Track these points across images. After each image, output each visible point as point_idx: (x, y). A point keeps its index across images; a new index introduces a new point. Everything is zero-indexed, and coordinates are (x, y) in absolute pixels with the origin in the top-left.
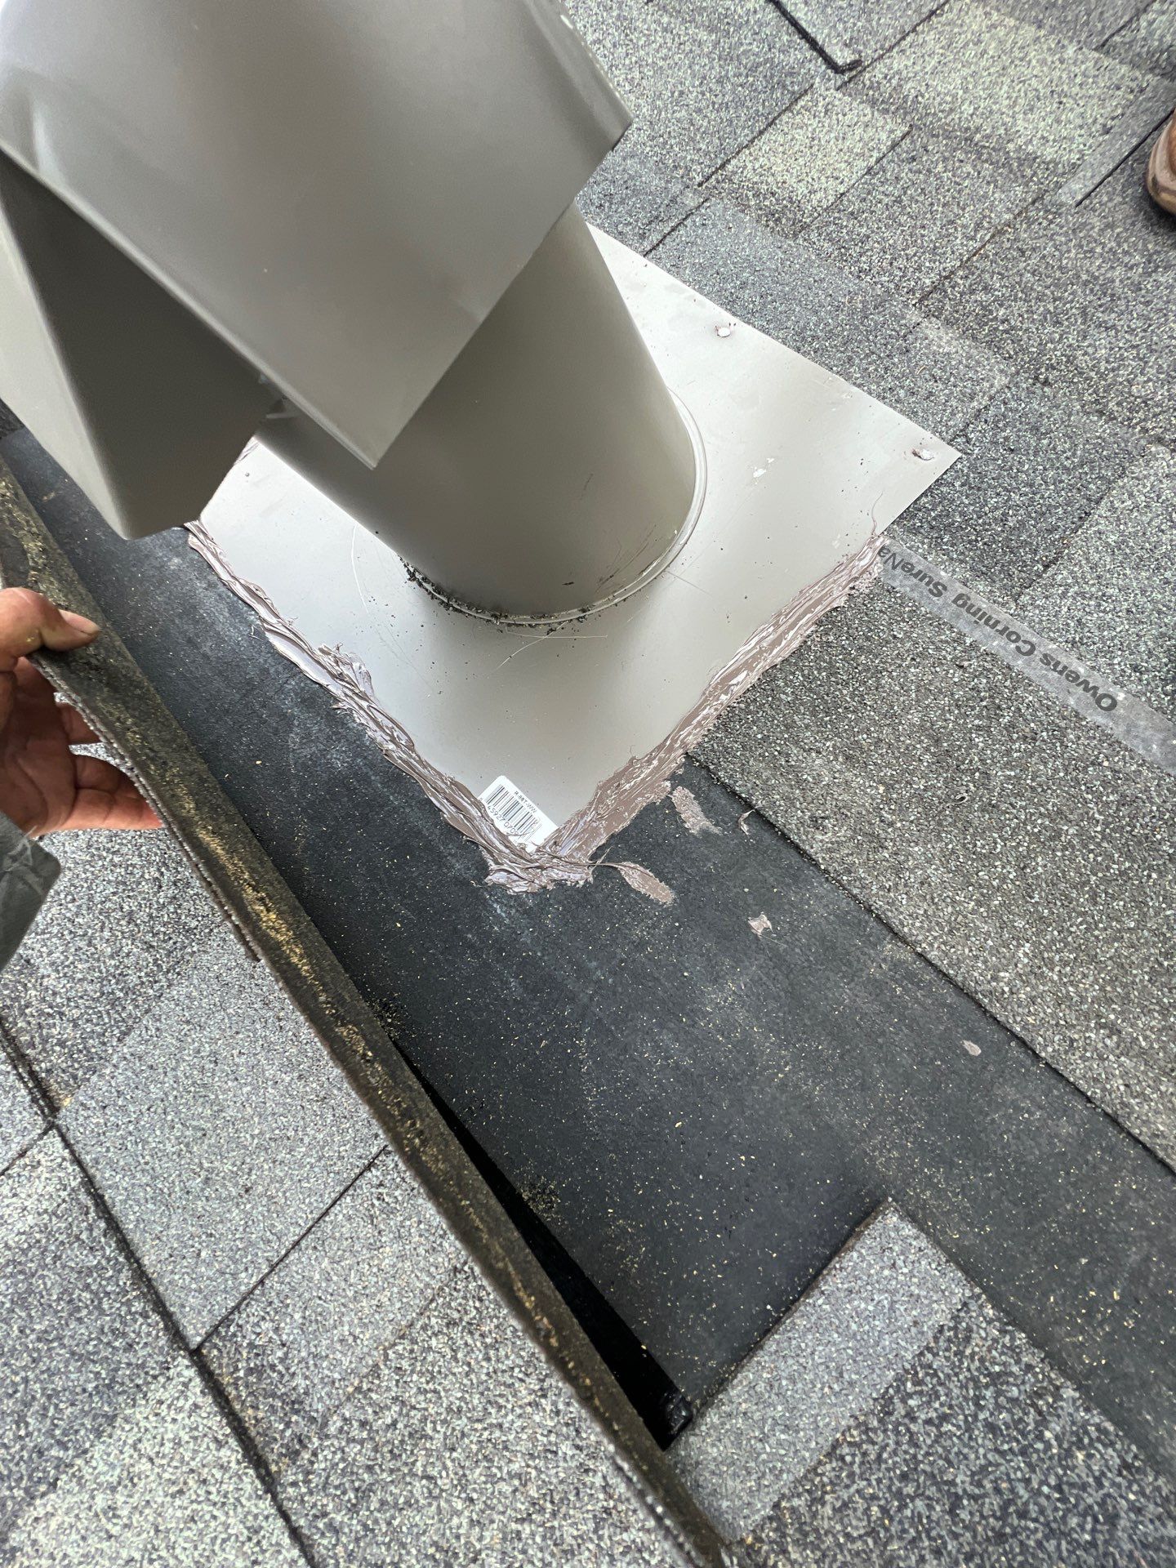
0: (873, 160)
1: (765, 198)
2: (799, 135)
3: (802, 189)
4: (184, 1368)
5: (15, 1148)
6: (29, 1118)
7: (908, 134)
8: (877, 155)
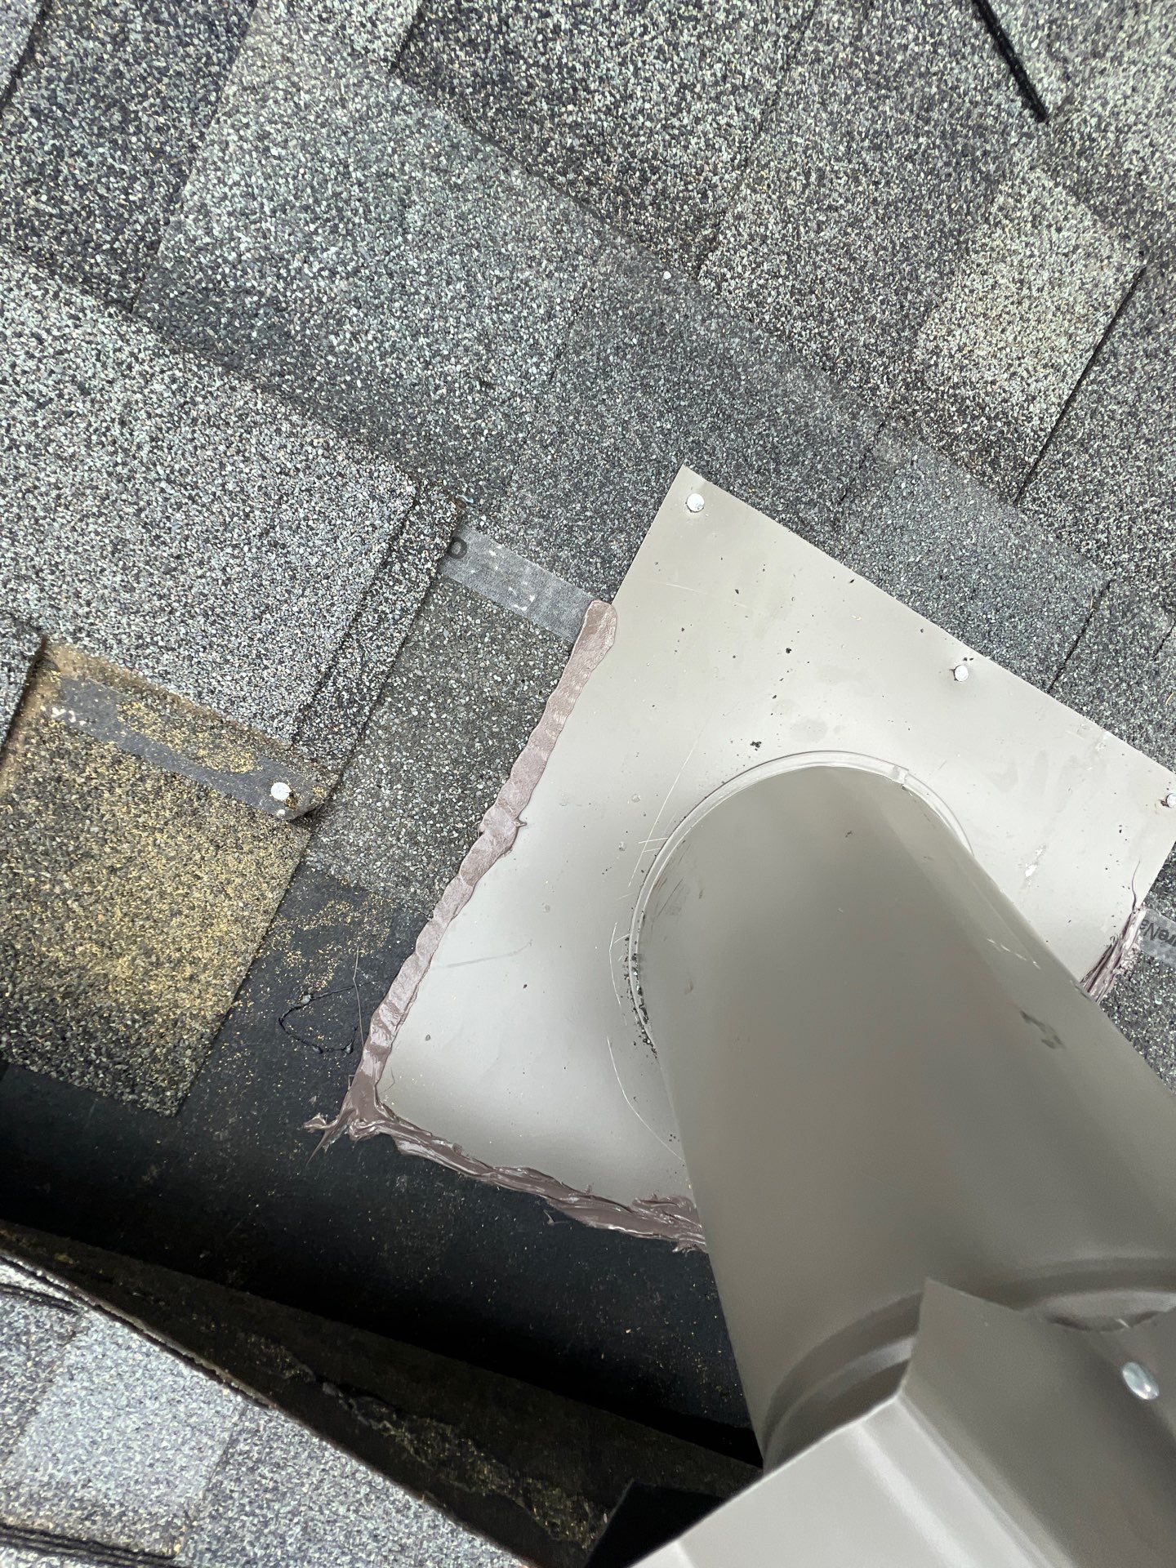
0: (1100, 330)
1: (974, 418)
2: (1004, 273)
3: (1018, 397)
7: (1141, 275)
8: (1104, 320)
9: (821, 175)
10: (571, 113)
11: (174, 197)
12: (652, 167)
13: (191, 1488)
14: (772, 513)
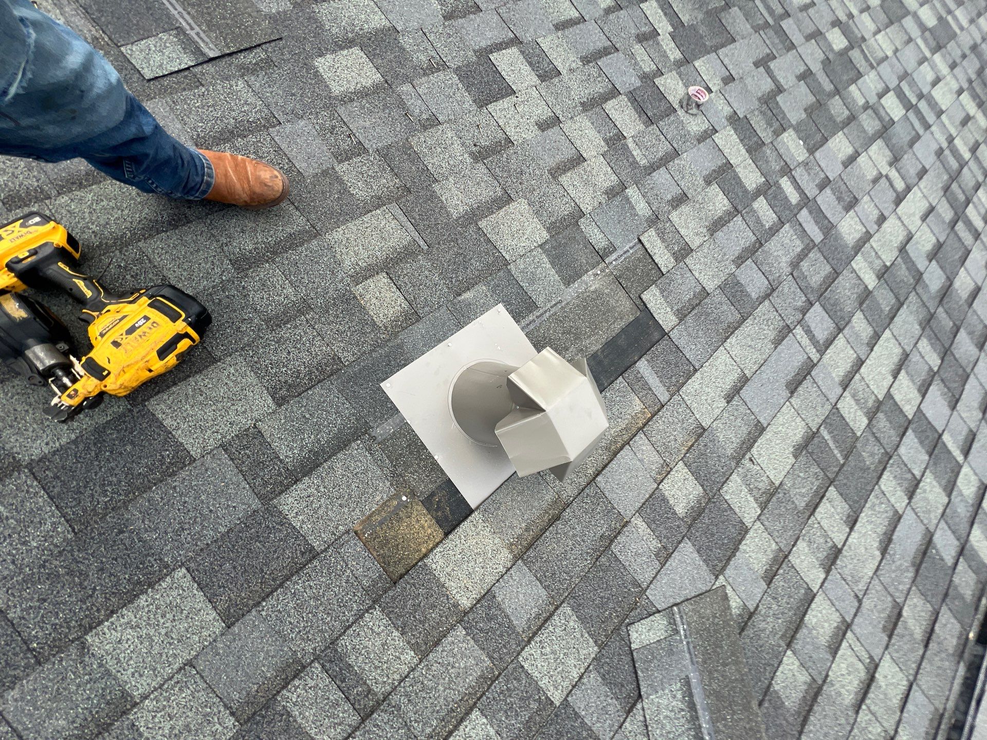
0: (394, 286)
1: (399, 319)
2: (373, 301)
3: (399, 308)
4: (660, 487)
5: (633, 529)
6: (628, 528)
7: (387, 274)
9: (337, 331)
10: (302, 376)
11: (281, 461)
12: (319, 364)
13: (543, 593)
14: (398, 370)
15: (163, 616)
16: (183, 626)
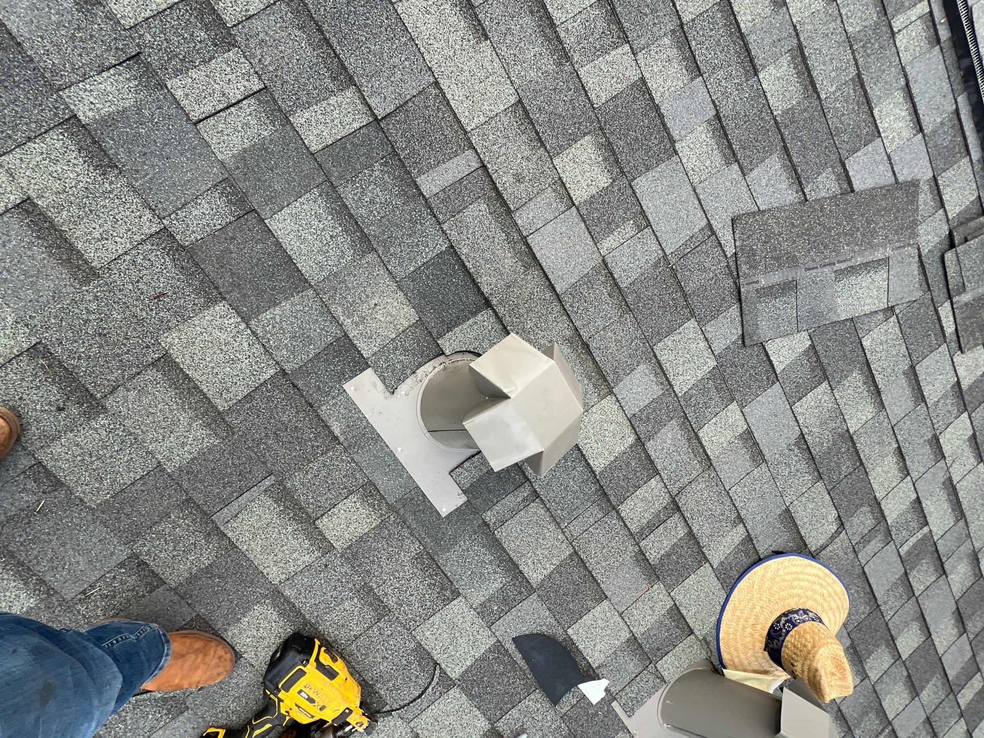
0: (331, 511)
1: (372, 503)
2: (352, 530)
4: (577, 203)
5: (611, 254)
6: (609, 260)
8: (330, 513)
9: (388, 560)
12: (422, 570)
14: (429, 502)
15: (592, 633)
16: (600, 622)
